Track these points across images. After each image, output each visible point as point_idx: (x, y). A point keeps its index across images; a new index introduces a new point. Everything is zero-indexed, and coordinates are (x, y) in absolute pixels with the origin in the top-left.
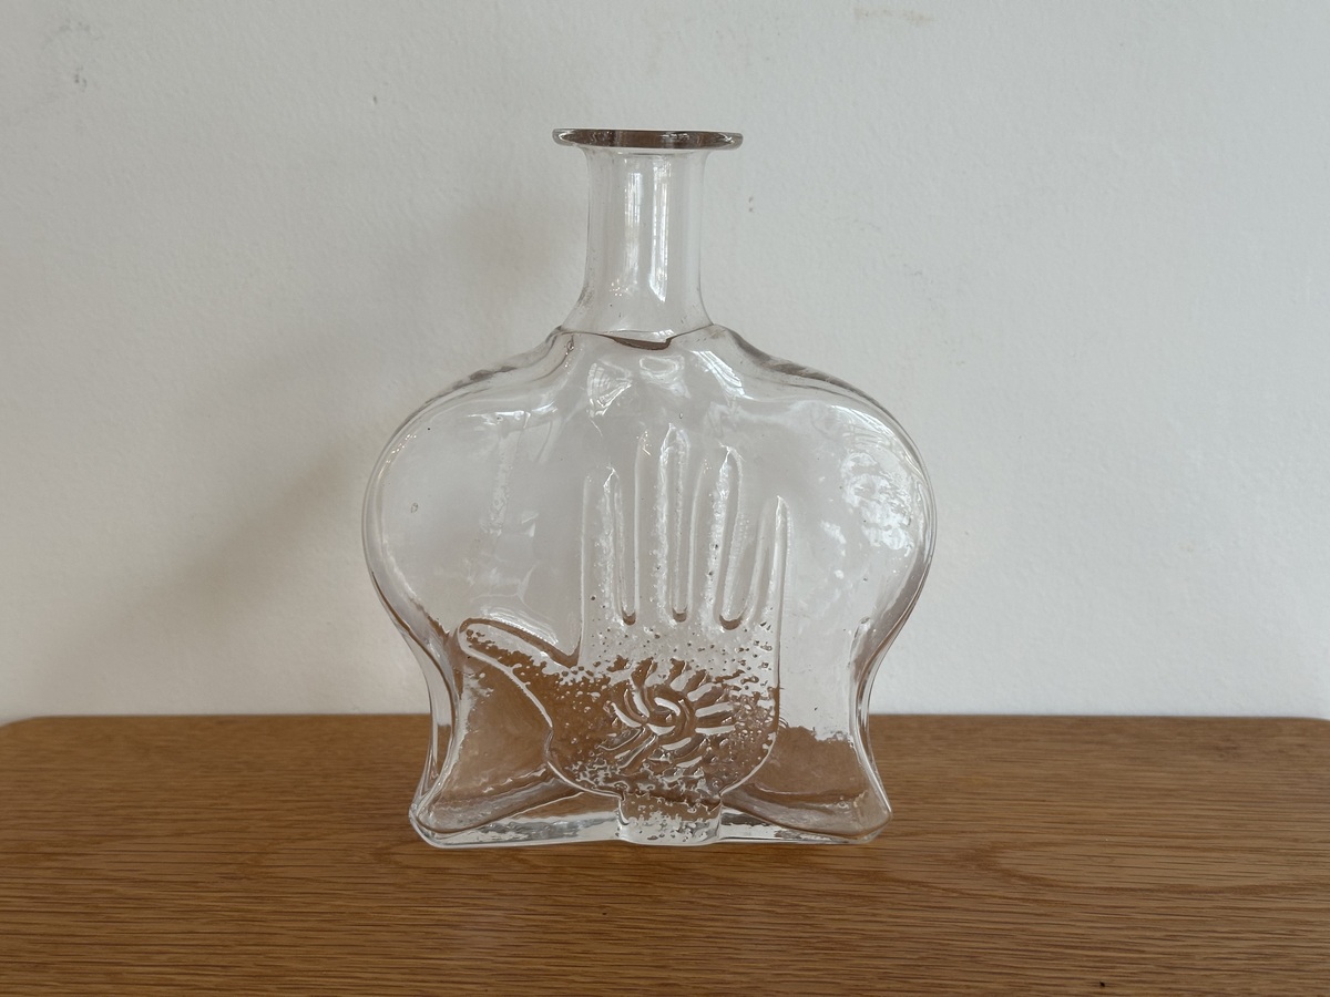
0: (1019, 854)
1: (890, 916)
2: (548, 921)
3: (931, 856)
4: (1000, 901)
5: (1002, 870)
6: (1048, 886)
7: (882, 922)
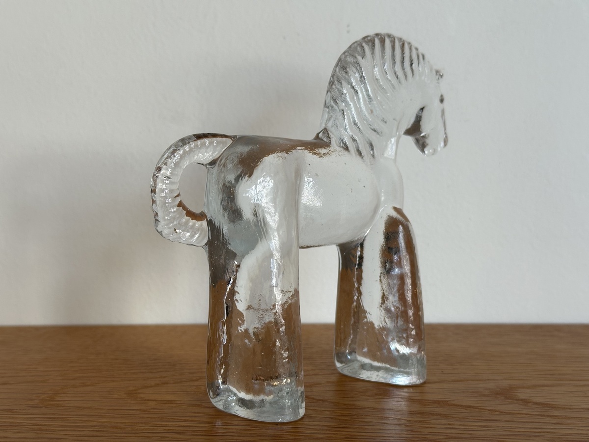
0: (528, 391)
1: (460, 425)
2: (241, 430)
3: (474, 392)
4: (526, 416)
5: (522, 400)
6: (553, 408)
7: (456, 428)
